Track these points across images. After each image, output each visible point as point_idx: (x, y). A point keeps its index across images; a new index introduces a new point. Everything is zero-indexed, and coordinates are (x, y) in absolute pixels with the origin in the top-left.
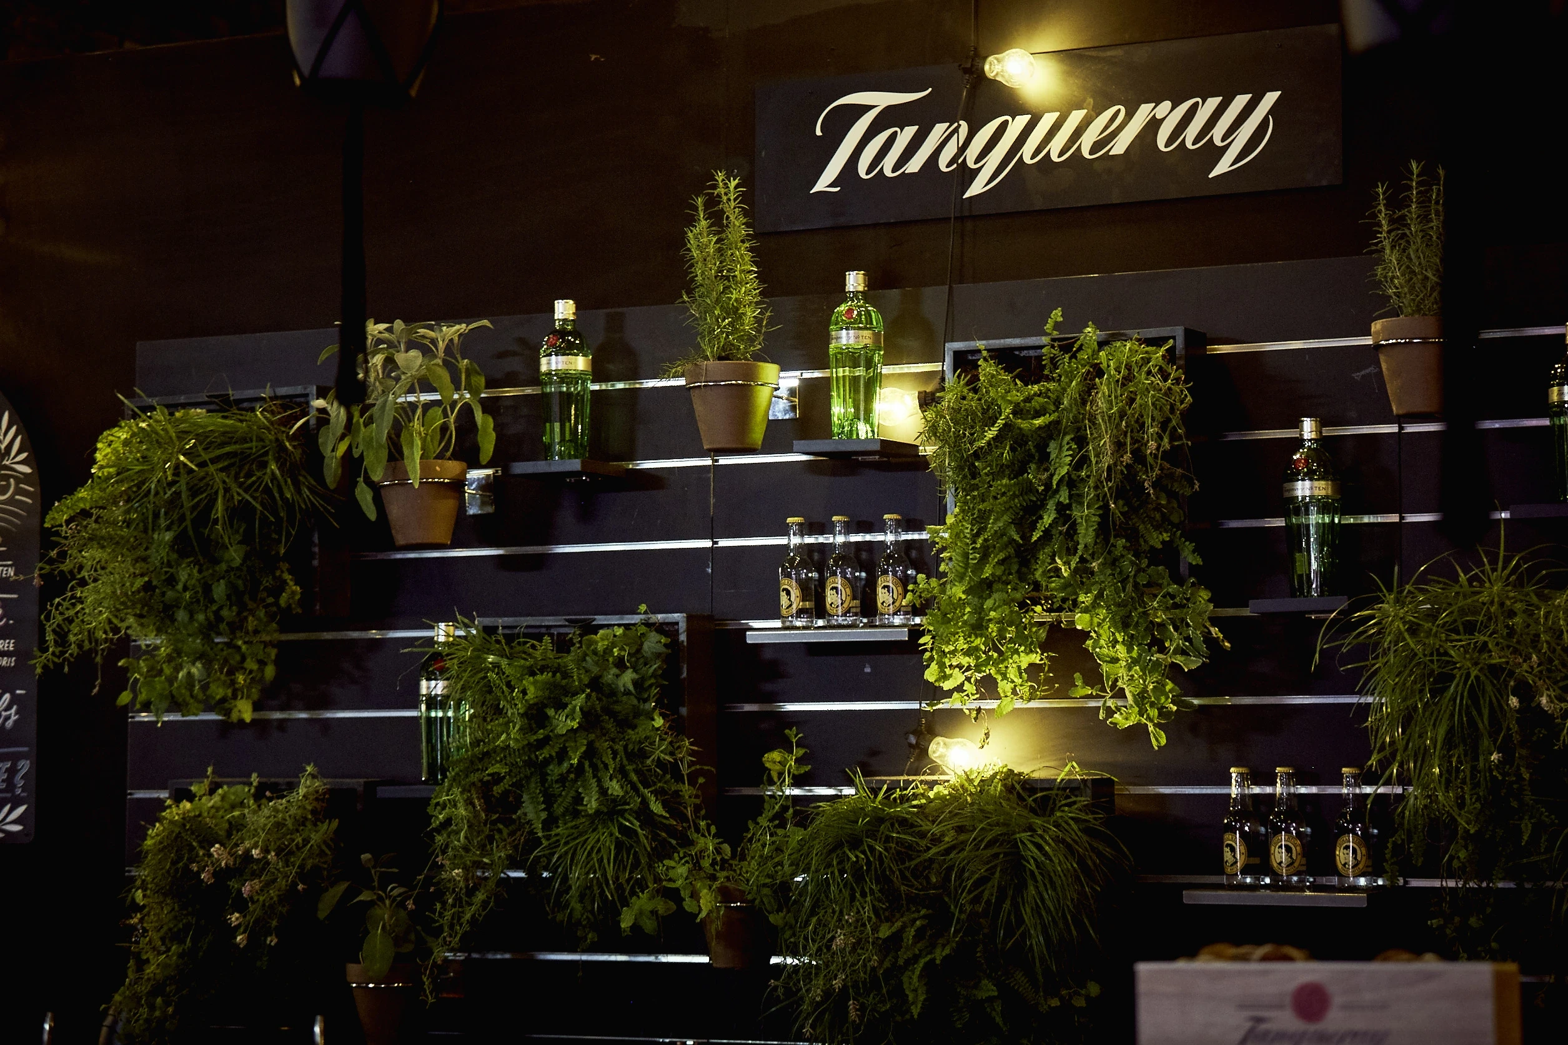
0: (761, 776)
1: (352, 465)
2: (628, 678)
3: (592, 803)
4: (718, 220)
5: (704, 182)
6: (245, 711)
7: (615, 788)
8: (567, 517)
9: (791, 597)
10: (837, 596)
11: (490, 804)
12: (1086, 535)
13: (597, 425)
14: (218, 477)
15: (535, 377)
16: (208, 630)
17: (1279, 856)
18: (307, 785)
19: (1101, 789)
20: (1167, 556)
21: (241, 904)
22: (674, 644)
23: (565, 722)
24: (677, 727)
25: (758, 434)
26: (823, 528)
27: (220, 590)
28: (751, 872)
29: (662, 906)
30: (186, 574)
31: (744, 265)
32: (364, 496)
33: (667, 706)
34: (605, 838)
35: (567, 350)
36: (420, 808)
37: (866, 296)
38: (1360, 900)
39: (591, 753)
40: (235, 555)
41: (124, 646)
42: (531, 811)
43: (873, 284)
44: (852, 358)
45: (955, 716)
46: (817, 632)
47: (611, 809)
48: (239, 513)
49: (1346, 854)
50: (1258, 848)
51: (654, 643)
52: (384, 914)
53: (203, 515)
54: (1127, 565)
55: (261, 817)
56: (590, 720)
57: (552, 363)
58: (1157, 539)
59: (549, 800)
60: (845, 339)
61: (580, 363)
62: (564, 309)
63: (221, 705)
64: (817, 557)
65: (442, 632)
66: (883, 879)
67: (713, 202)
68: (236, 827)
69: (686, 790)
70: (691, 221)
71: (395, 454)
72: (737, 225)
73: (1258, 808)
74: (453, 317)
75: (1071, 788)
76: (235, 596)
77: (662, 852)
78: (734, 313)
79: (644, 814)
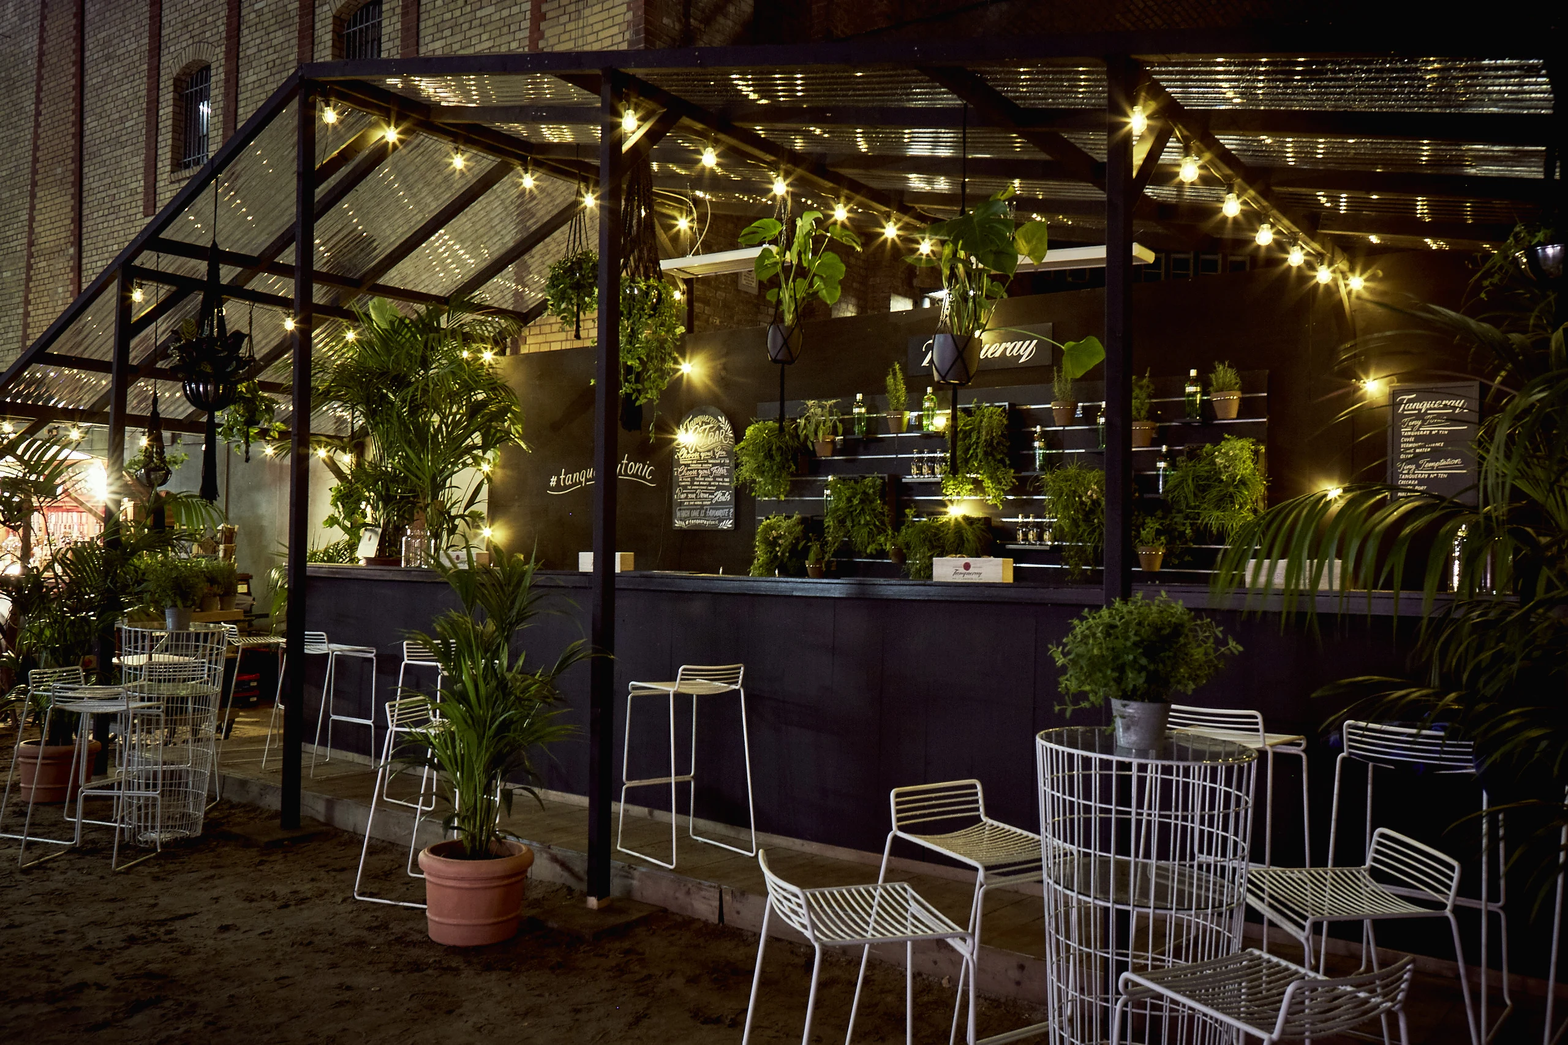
0: (905, 515)
1: (806, 437)
2: (871, 491)
3: (862, 522)
4: (895, 374)
5: (892, 365)
6: (782, 498)
7: (868, 518)
8: (861, 449)
9: (914, 470)
10: (925, 470)
11: (839, 522)
12: (980, 456)
13: (867, 425)
14: (774, 440)
15: (852, 413)
16: (773, 477)
17: (1030, 537)
18: (796, 516)
19: (987, 521)
20: (1002, 461)
21: (780, 545)
22: (884, 483)
23: (856, 502)
24: (884, 503)
25: (905, 429)
26: (922, 452)
27: (775, 468)
28: (900, 540)
29: (879, 548)
30: (767, 463)
31: (902, 387)
32: (810, 444)
33: (881, 498)
34: (866, 530)
35: (860, 407)
36: (822, 522)
37: (932, 394)
38: (1048, 548)
39: (863, 509)
40: (778, 459)
41: (754, 481)
42: (849, 524)
43: (934, 390)
44: (928, 409)
45: (951, 501)
46: (922, 479)
47: (867, 524)
48: (779, 448)
49: (1046, 536)
50: (1025, 534)
51: (879, 482)
52: (814, 548)
53: (770, 450)
54: (992, 463)
55: (784, 524)
56: (862, 501)
57: (856, 410)
58: (999, 457)
59: (853, 521)
60: (927, 405)
61: (863, 410)
62: (859, 396)
63: (778, 496)
64: (921, 459)
65: (830, 478)
66: (930, 541)
67: (894, 370)
68: (779, 526)
69: (886, 519)
70: (887, 375)
71: (816, 434)
72: (899, 375)
73: (1026, 525)
74: (831, 398)
75: (979, 519)
76: (779, 469)
77: (879, 533)
78: (898, 399)
79: (875, 525)
